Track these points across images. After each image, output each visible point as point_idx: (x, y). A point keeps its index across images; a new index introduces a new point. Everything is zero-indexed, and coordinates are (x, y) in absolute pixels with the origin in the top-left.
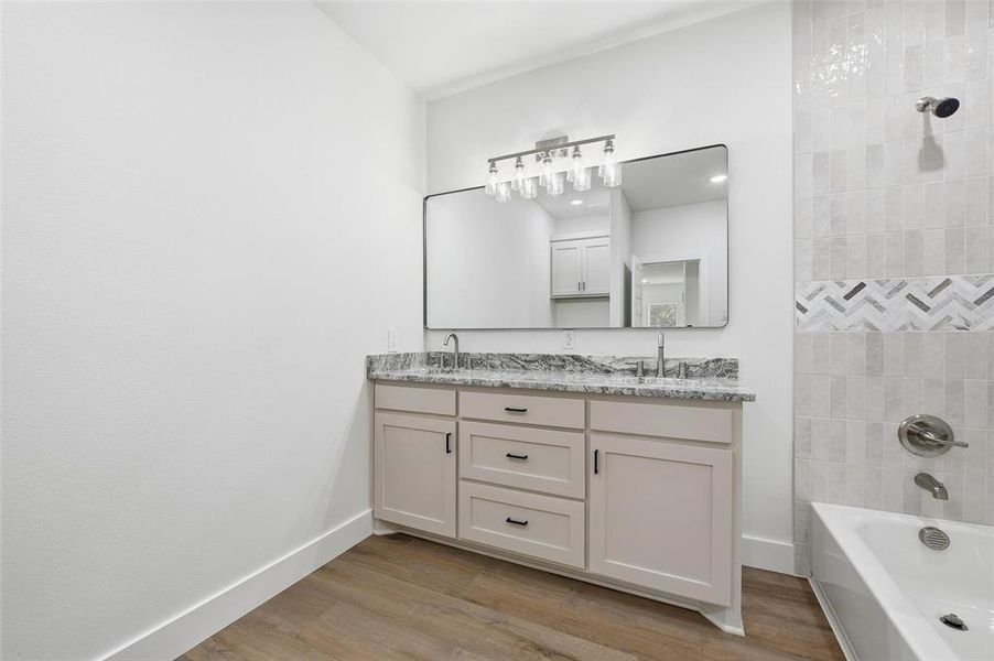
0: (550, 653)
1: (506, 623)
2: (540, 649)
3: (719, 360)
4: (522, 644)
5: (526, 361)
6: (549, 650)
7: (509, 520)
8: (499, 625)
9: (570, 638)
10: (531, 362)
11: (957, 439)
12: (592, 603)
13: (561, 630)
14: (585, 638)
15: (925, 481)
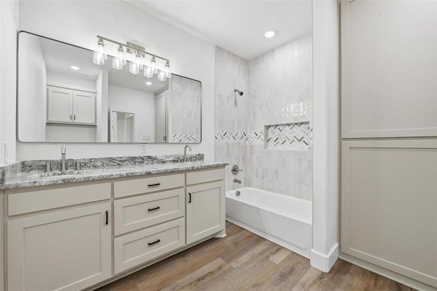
0: (203, 278)
1: (178, 285)
2: (199, 280)
3: (199, 154)
4: (193, 285)
5: (120, 161)
6: (201, 278)
7: (149, 244)
8: (177, 288)
9: (200, 269)
10: (124, 161)
11: (240, 169)
12: (191, 256)
13: (195, 270)
14: (204, 266)
15: (236, 181)
